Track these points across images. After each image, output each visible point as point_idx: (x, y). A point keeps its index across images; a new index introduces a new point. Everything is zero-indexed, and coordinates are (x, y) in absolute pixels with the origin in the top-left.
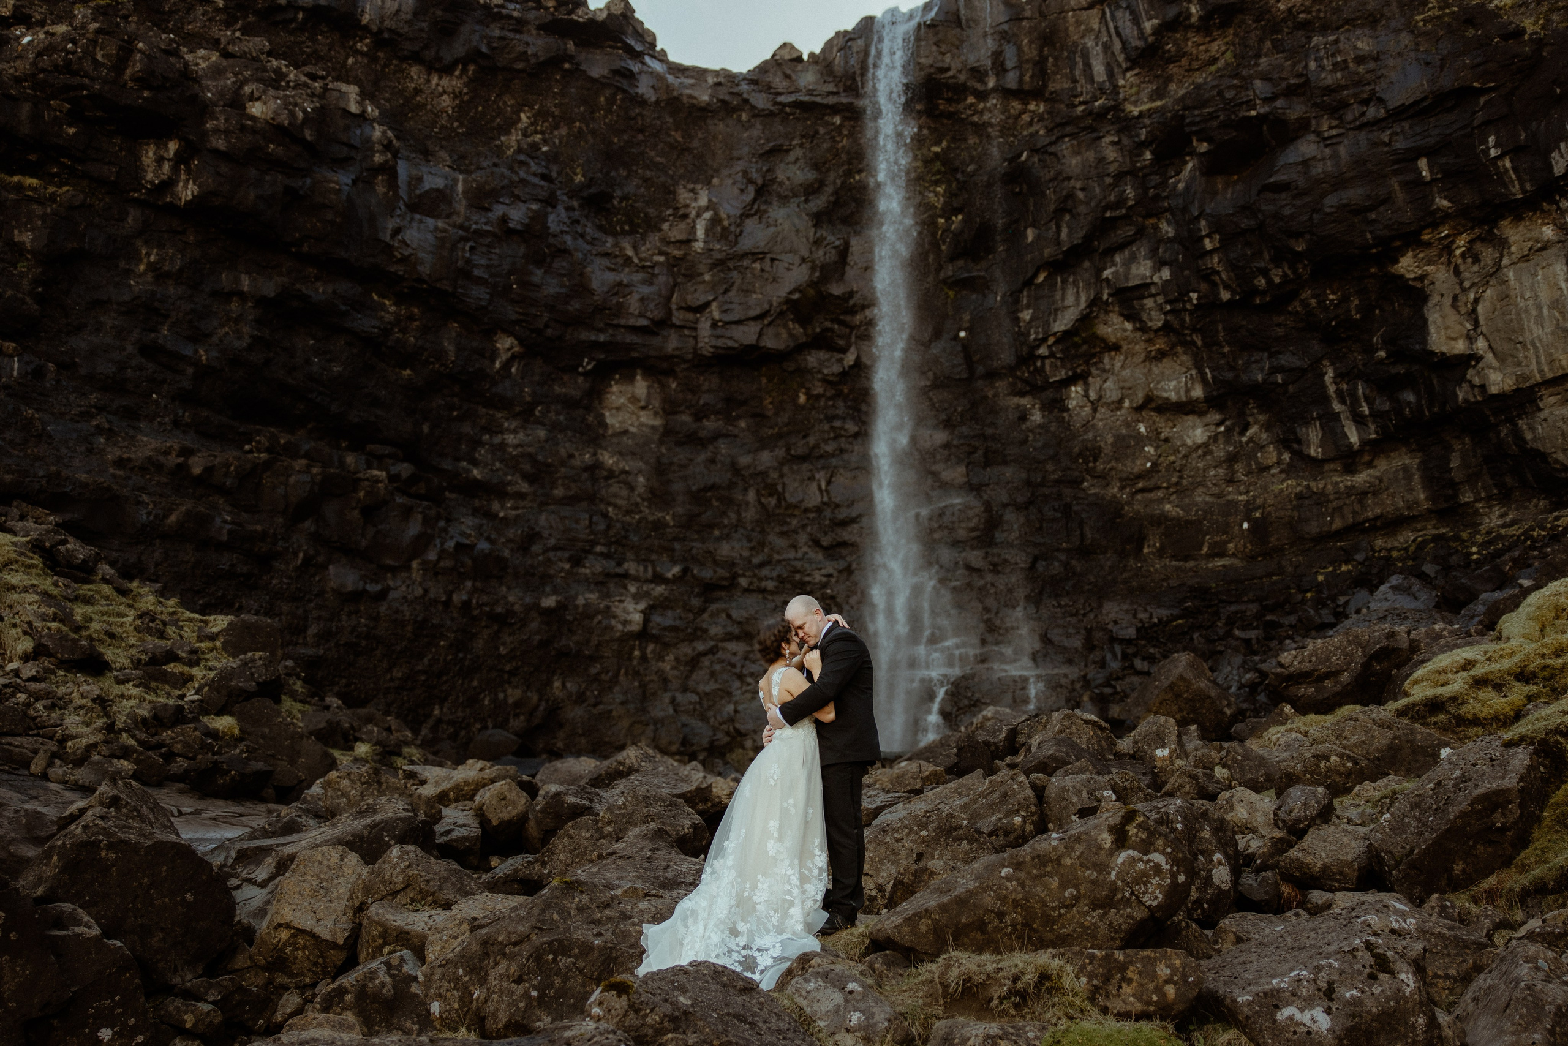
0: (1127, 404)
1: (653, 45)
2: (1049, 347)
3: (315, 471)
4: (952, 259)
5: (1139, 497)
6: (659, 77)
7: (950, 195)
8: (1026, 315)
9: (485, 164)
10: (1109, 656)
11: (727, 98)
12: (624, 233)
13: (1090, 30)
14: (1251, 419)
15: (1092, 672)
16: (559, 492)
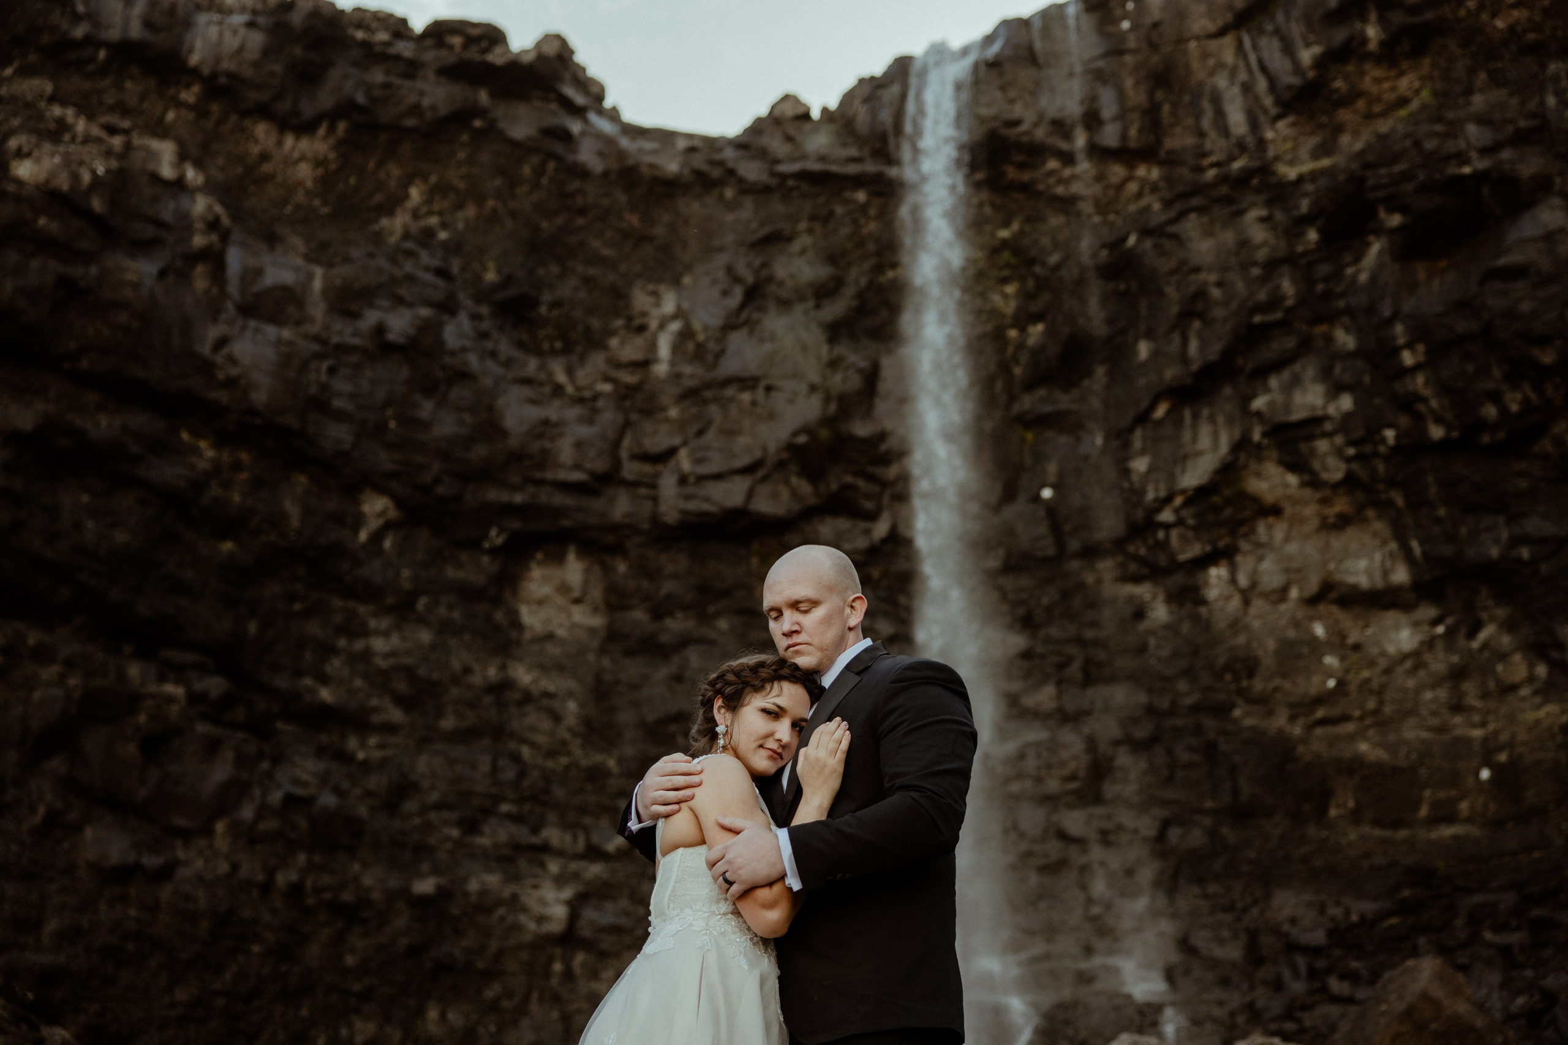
0: (1294, 593)
1: (600, 97)
2: (1177, 511)
3: (73, 682)
4: (1030, 386)
5: (1319, 731)
6: (609, 141)
7: (1026, 296)
8: (1140, 465)
9: (355, 253)
10: (1287, 973)
11: (705, 167)
12: (554, 353)
13: (1221, 65)
14: (1484, 615)
15: (1262, 997)
16: (448, 723)
